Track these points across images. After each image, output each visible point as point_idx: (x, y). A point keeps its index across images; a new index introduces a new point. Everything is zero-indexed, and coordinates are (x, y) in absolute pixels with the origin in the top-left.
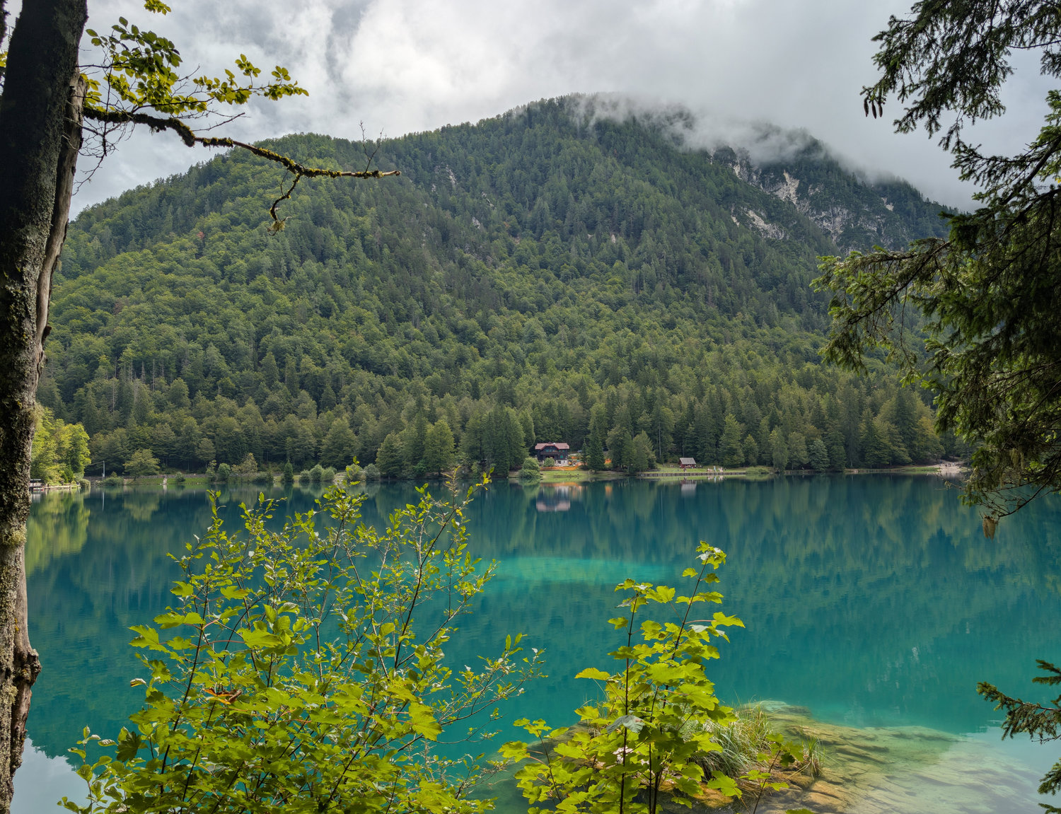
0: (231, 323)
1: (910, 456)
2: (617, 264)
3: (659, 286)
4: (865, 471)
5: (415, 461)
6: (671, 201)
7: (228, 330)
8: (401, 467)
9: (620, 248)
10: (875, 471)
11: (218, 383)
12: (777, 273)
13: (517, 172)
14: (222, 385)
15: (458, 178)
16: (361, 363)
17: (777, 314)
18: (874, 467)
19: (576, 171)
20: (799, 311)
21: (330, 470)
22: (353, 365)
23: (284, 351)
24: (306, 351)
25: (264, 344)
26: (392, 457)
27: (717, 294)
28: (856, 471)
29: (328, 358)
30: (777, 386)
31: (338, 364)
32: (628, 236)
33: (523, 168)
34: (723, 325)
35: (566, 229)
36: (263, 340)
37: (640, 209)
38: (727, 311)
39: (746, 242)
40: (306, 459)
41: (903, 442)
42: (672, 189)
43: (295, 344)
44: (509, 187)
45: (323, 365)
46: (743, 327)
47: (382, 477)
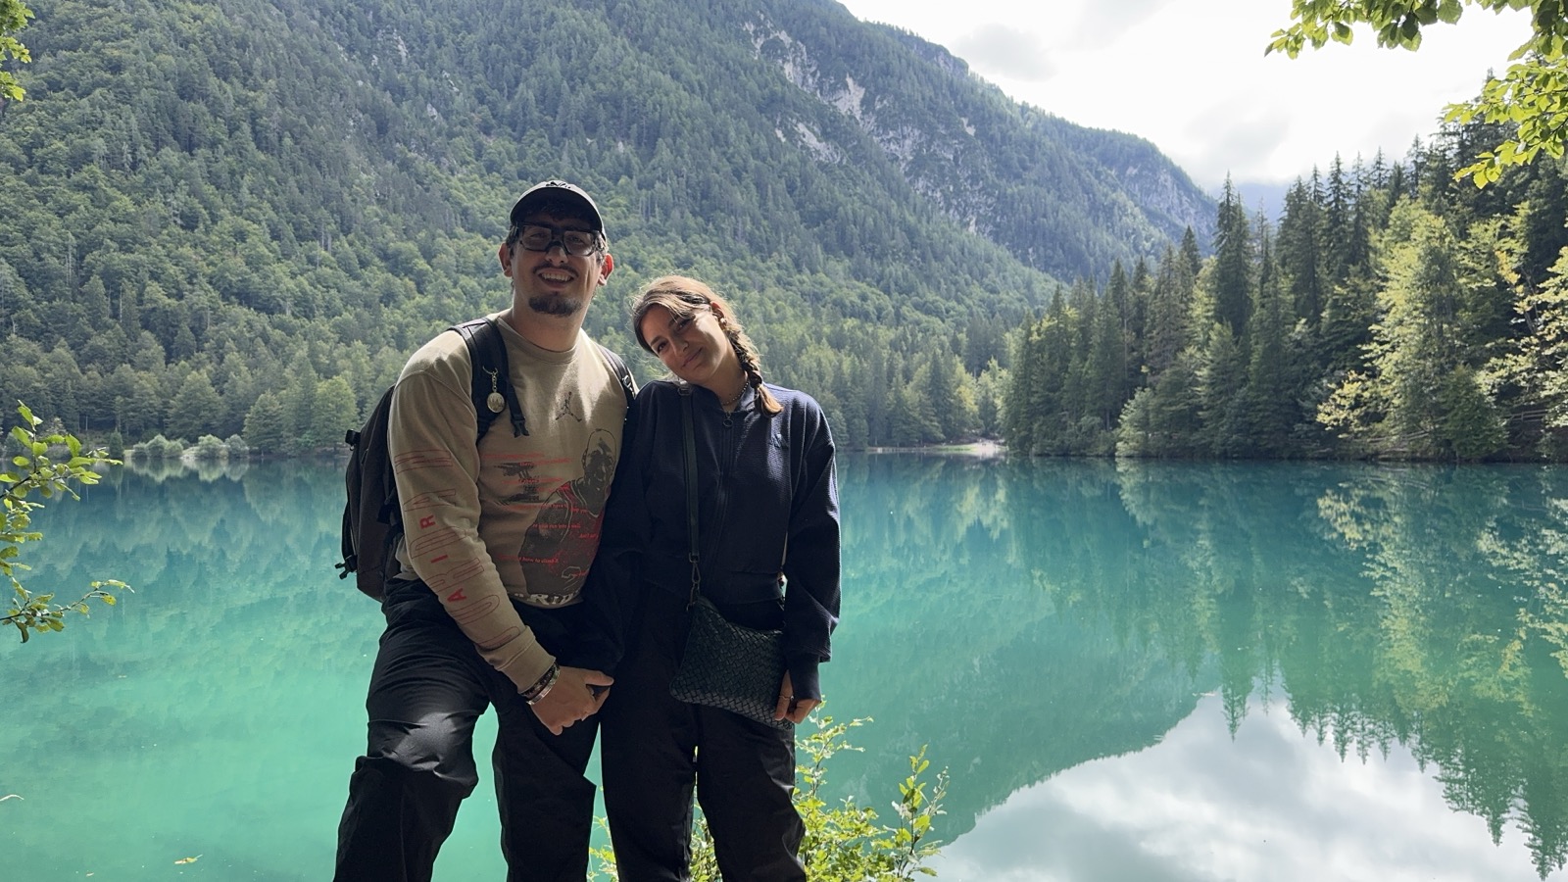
0: (37, 232)
1: (944, 432)
2: (623, 180)
3: (676, 214)
4: (889, 450)
5: (299, 432)
6: (698, 102)
7: (33, 241)
8: (279, 440)
9: (628, 159)
10: (903, 450)
11: (13, 317)
12: (826, 206)
13: (494, 47)
14: (19, 320)
15: (411, 49)
16: (237, 295)
17: (821, 257)
18: (902, 445)
19: (574, 52)
20: (850, 254)
21: (178, 443)
22: (225, 298)
23: (120, 274)
24: (154, 276)
25: (88, 263)
26: (266, 425)
27: (749, 227)
28: (880, 450)
29: (189, 287)
30: (802, 346)
31: (202, 296)
32: (639, 144)
33: (502, 42)
34: (754, 267)
35: (557, 130)
36: (88, 258)
37: (655, 109)
38: (760, 249)
39: (790, 163)
40: (146, 427)
41: (936, 415)
42: (701, 87)
43: (136, 265)
44: (481, 67)
45: (181, 297)
46: (777, 272)
47: (251, 452)
